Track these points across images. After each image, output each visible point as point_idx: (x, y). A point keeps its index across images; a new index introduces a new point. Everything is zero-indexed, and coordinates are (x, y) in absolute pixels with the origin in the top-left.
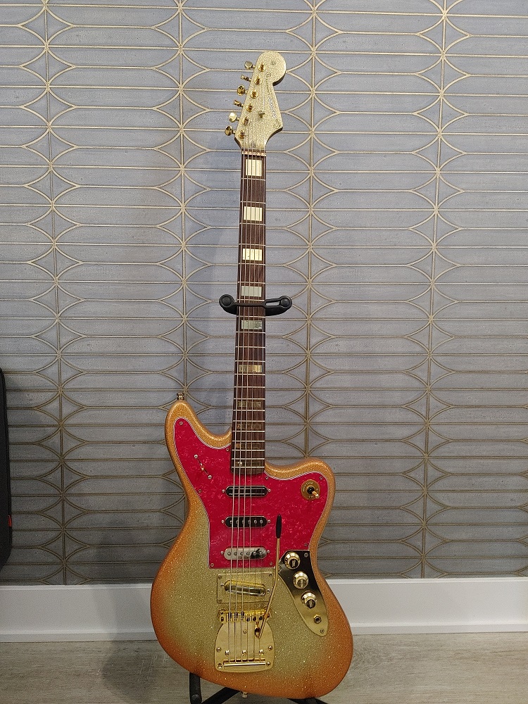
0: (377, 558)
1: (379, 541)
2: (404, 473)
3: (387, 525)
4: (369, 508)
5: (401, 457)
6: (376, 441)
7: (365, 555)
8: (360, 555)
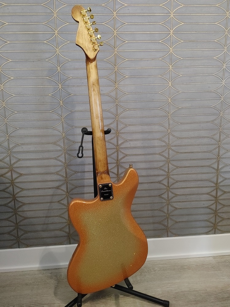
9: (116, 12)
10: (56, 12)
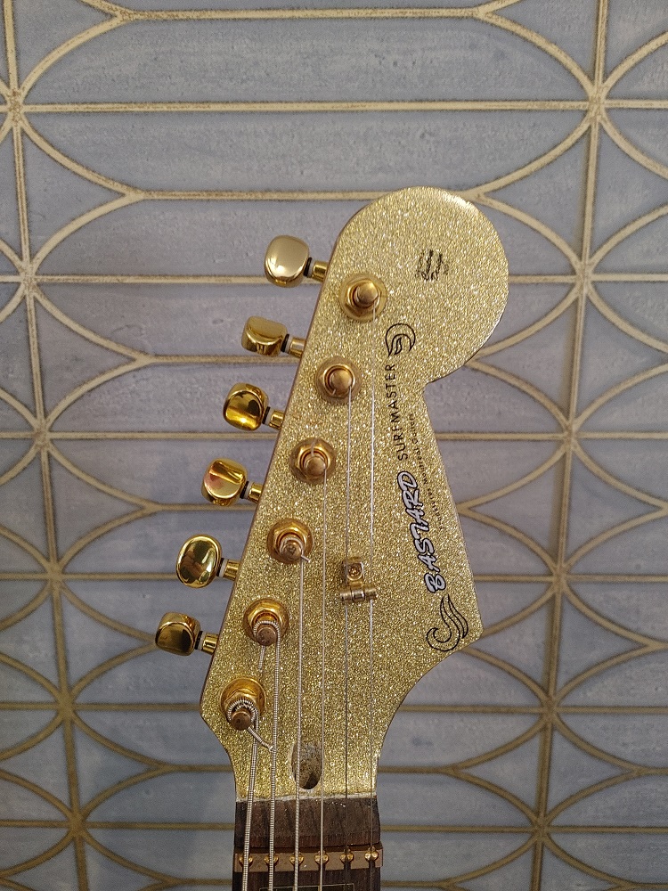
9: (611, 82)
10: (28, 85)
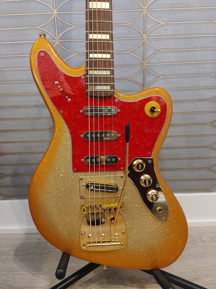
0: (191, 180)
1: (193, 169)
2: (211, 123)
3: (198, 158)
4: (186, 147)
5: (210, 112)
6: (192, 101)
7: (183, 178)
8: (180, 178)
